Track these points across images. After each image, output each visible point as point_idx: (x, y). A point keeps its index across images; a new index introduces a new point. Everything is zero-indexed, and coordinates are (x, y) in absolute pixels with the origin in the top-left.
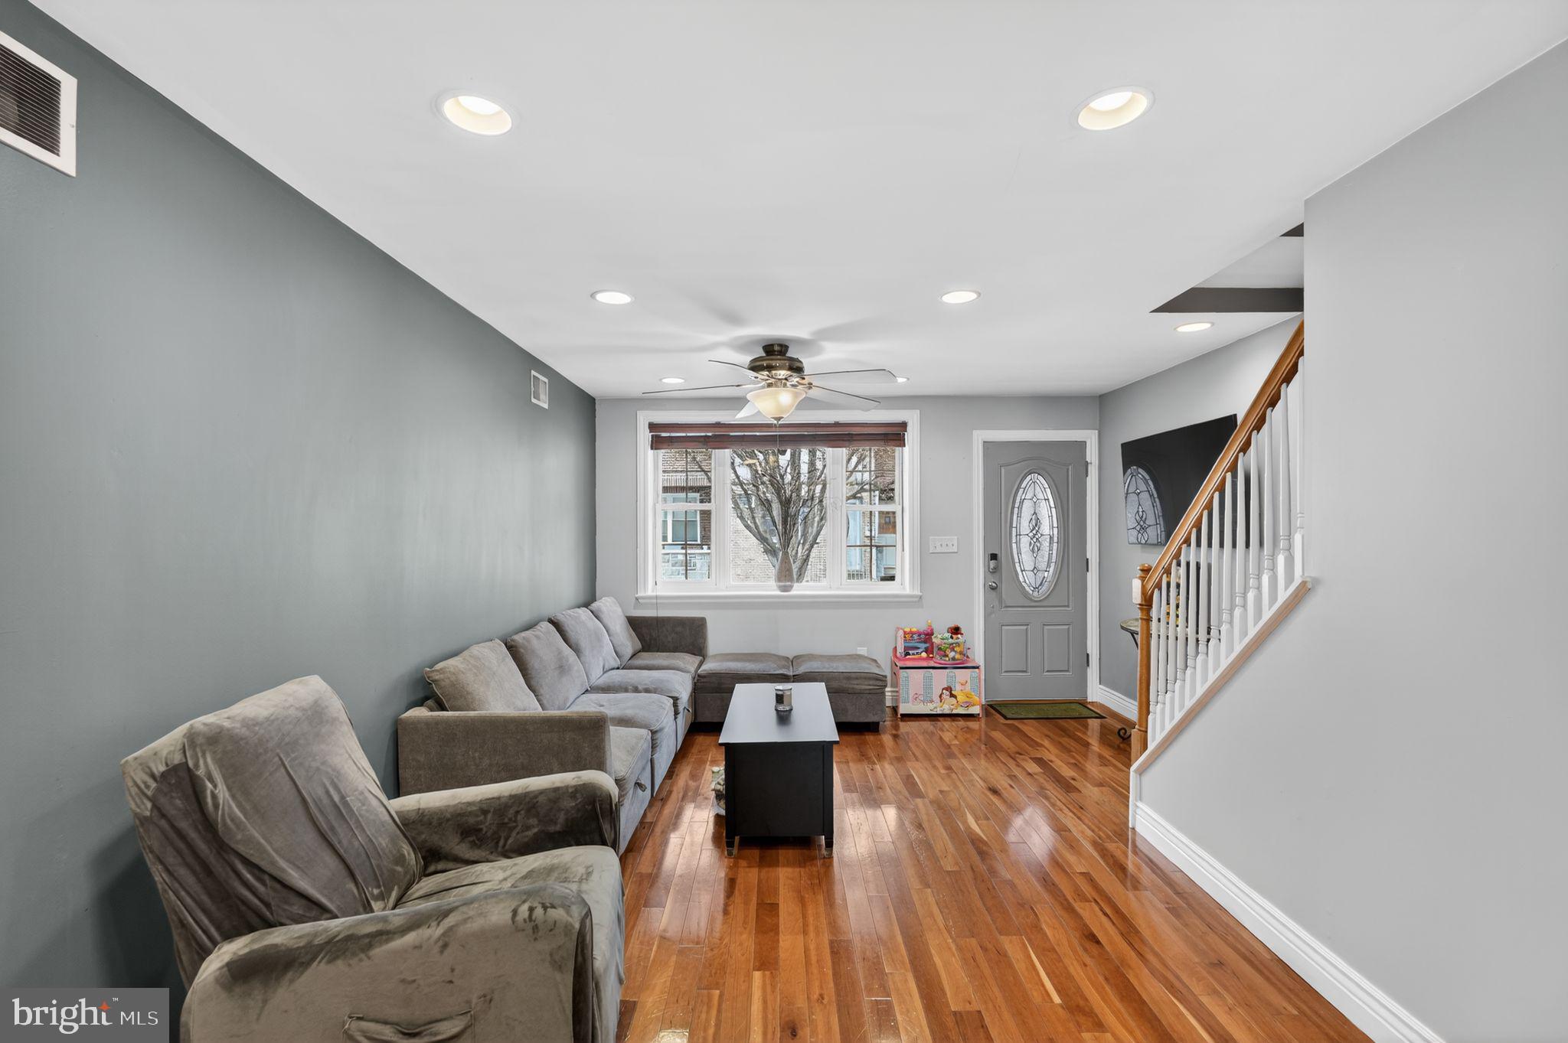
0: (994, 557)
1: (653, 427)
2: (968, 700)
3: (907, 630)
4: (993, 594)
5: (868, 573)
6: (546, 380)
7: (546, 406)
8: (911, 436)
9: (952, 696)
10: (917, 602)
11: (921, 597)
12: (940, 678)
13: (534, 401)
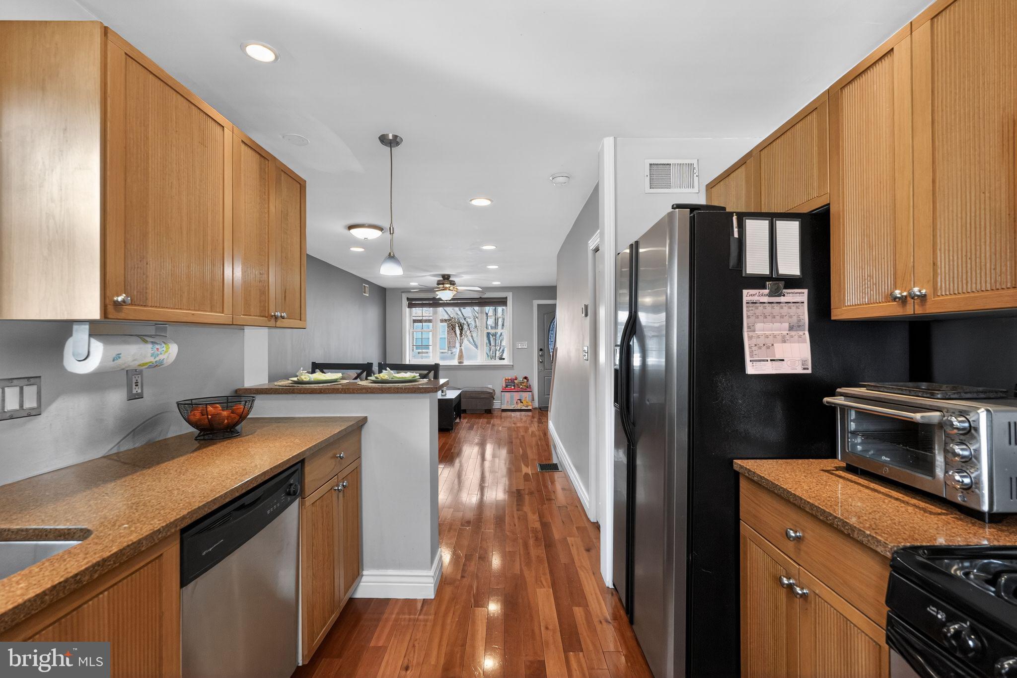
0: (541, 350)
1: (408, 299)
2: (527, 404)
3: (507, 378)
4: (542, 364)
5: (494, 357)
6: (368, 286)
7: (368, 295)
8: (510, 302)
9: (521, 402)
10: (511, 367)
11: (513, 365)
12: (516, 396)
13: (364, 294)
